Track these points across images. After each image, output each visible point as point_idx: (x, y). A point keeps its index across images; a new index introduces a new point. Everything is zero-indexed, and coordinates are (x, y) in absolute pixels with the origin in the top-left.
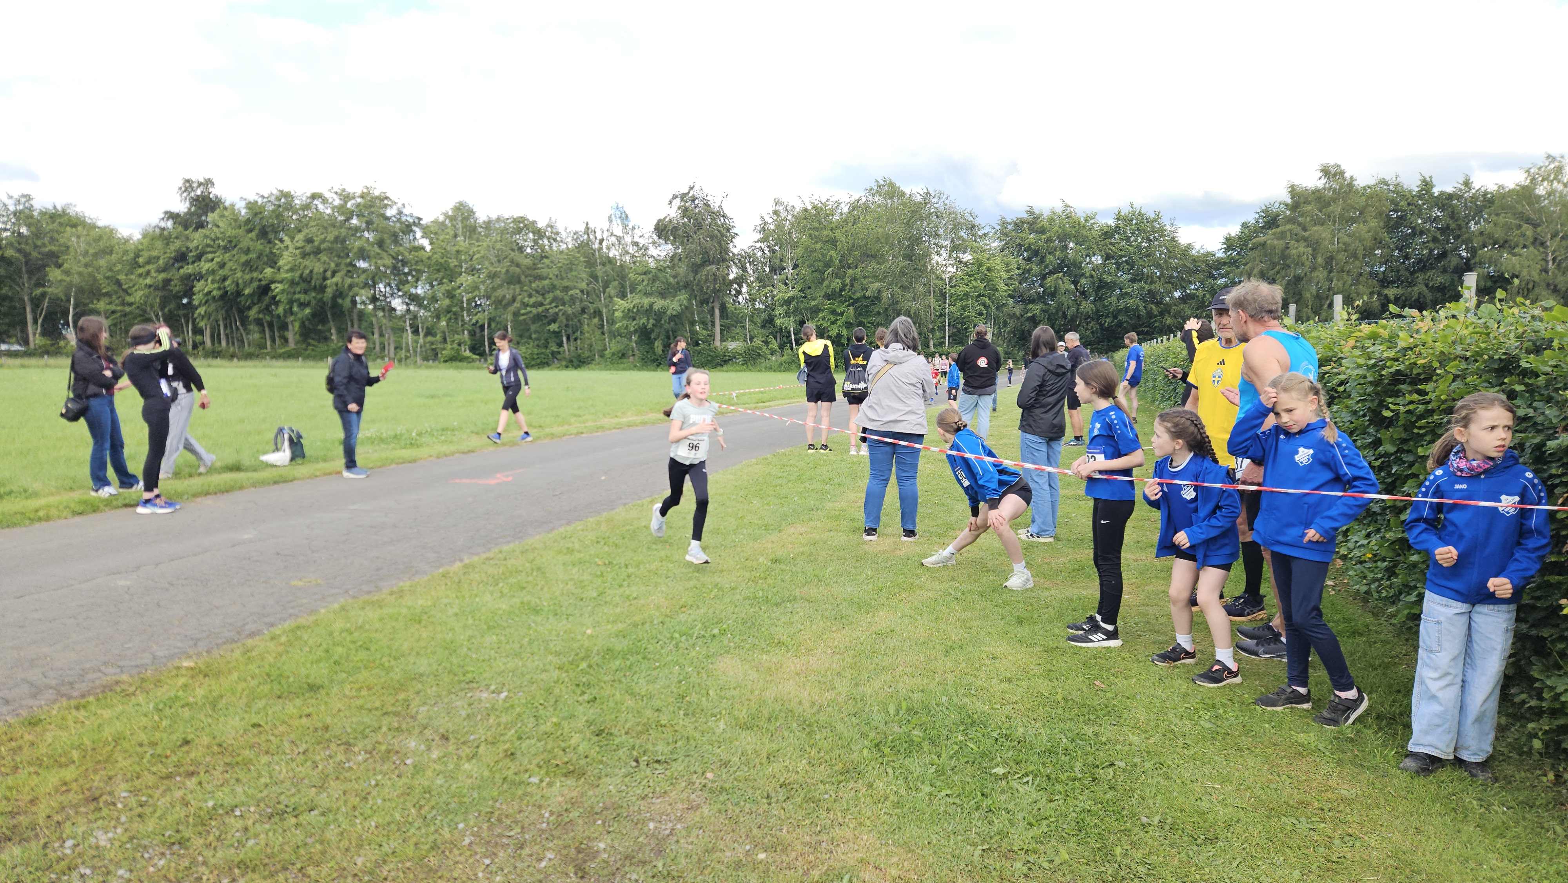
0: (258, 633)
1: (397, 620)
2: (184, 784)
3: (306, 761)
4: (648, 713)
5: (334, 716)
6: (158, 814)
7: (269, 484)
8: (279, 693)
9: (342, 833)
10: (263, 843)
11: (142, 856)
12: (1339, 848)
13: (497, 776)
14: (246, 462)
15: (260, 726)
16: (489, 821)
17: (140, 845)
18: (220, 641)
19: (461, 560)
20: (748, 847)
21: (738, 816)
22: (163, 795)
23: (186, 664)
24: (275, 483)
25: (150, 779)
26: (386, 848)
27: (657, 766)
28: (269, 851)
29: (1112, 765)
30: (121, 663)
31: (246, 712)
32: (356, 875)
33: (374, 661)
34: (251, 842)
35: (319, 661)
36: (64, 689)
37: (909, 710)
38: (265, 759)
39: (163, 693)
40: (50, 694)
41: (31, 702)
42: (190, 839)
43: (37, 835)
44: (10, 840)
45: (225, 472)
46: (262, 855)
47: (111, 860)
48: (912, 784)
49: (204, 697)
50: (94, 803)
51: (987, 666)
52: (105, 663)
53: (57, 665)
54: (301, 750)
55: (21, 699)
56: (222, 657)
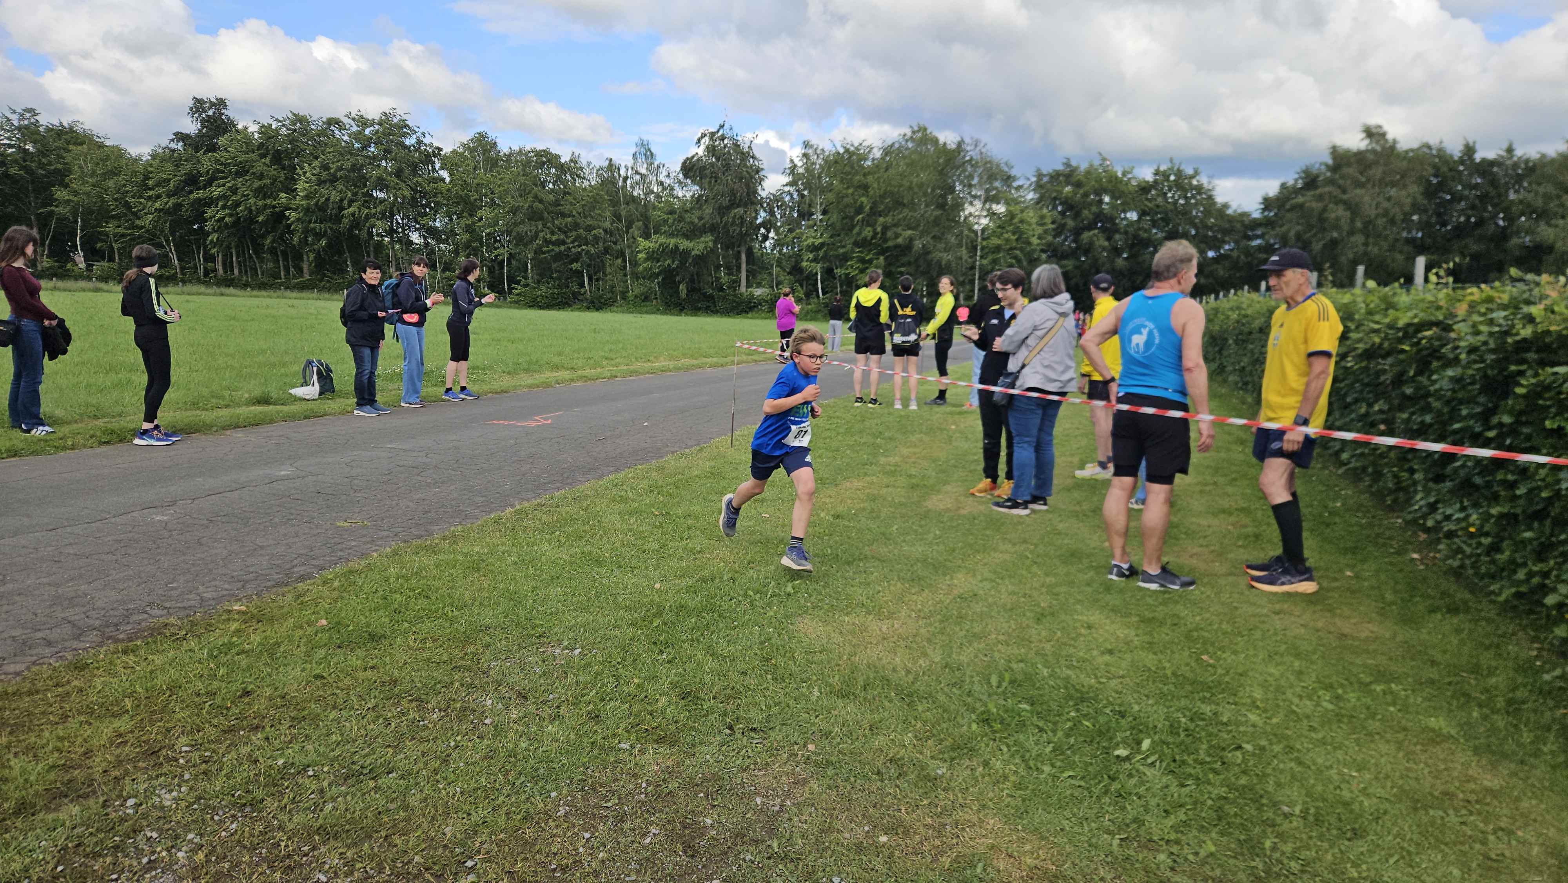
0: (310, 576)
1: (454, 567)
2: (248, 737)
3: (378, 717)
4: (734, 676)
5: (401, 669)
6: (224, 772)
7: (300, 419)
8: (338, 642)
9: (426, 799)
10: (342, 807)
11: (212, 818)
12: (1496, 846)
13: (585, 740)
14: (274, 395)
15: (323, 677)
16: (583, 790)
17: (208, 806)
18: (269, 584)
19: (513, 506)
20: (866, 828)
21: (849, 793)
22: (228, 750)
23: (236, 607)
24: (306, 418)
25: (211, 732)
26: (475, 817)
27: (753, 734)
28: (349, 816)
29: (1239, 747)
30: (167, 605)
31: (306, 662)
32: (445, 846)
33: (437, 611)
34: (329, 806)
35: (377, 609)
36: (109, 631)
37: (1012, 682)
38: (334, 714)
39: (217, 638)
40: (93, 636)
41: (75, 644)
42: (263, 800)
43: (94, 792)
44: (66, 796)
45: (254, 404)
46: (342, 821)
47: (178, 822)
48: (1031, 763)
49: (259, 644)
50: (154, 757)
51: (1084, 636)
52: (150, 604)
53: (99, 604)
54: (370, 706)
55: (64, 640)
56: (274, 601)
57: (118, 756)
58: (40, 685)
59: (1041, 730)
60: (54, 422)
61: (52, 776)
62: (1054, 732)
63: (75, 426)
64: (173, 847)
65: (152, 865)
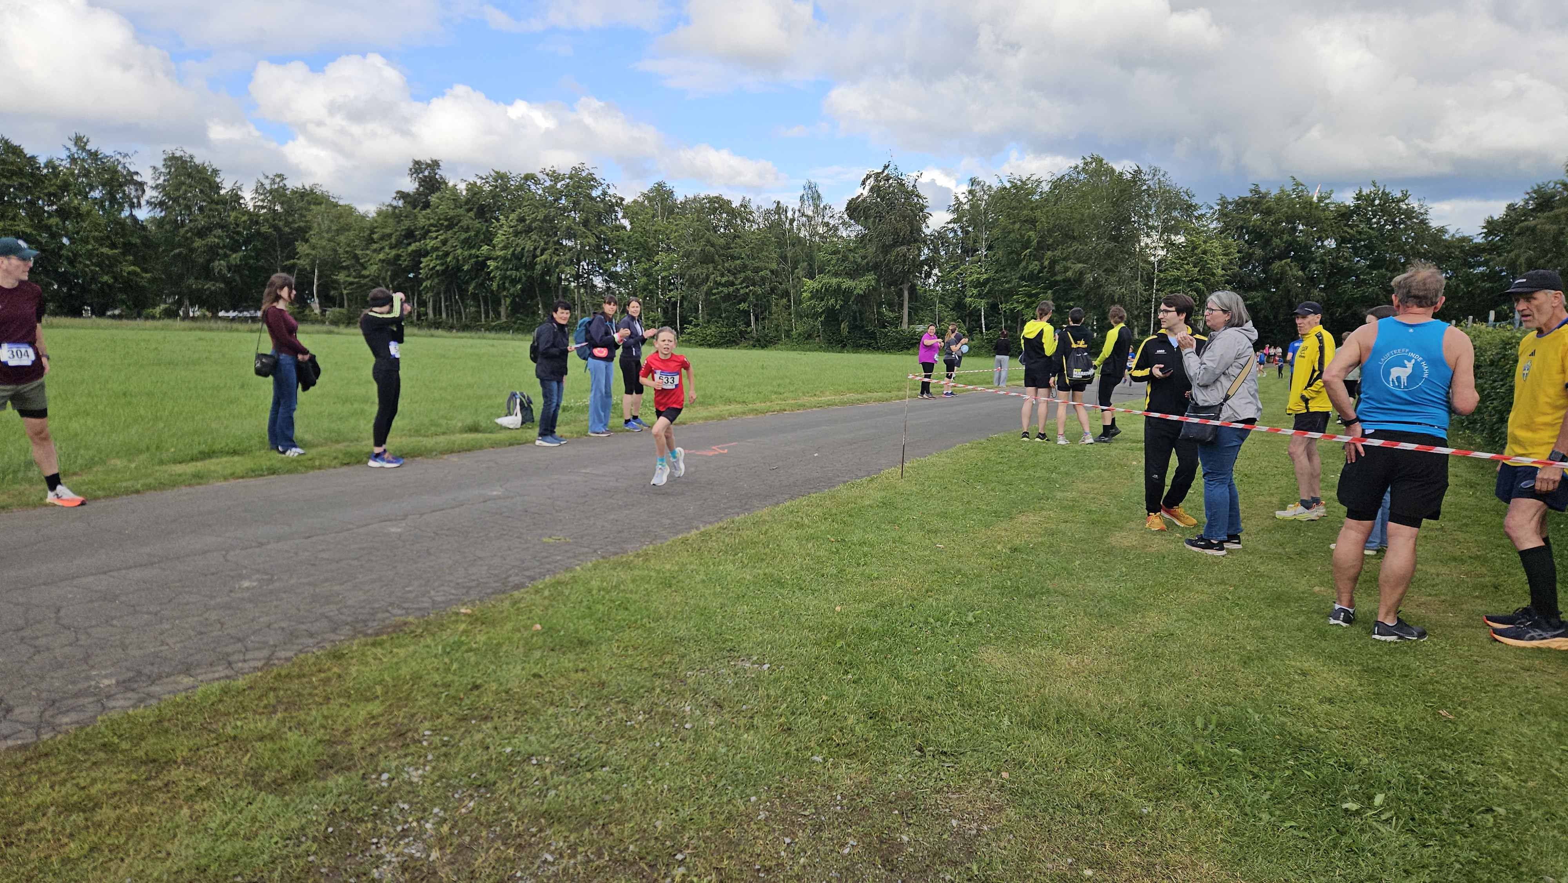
0: (522, 585)
1: (649, 582)
2: (479, 726)
3: (590, 715)
5: (608, 673)
6: (461, 756)
7: (505, 446)
8: (551, 645)
9: (636, 794)
10: (563, 795)
11: (453, 796)
13: (780, 750)
14: (483, 424)
15: (540, 677)
16: (780, 797)
17: (450, 785)
18: (489, 591)
19: (697, 528)
20: (1069, 861)
21: (1049, 824)
22: (463, 737)
23: (463, 610)
24: (510, 444)
25: (449, 720)
26: (682, 814)
27: (943, 758)
28: (569, 803)
29: (1489, 810)
30: (406, 605)
31: (525, 662)
32: (656, 838)
33: (636, 621)
34: (552, 793)
35: (583, 617)
36: (359, 626)
38: (551, 710)
39: (447, 637)
40: (347, 630)
41: (333, 636)
42: (495, 783)
43: (355, 766)
44: (331, 767)
45: (466, 432)
46: (564, 807)
47: (425, 797)
48: (1248, 809)
49: (485, 644)
50: (401, 738)
51: (1297, 682)
52: (391, 604)
53: (350, 603)
54: (582, 704)
55: (323, 632)
56: (494, 606)
57: (372, 736)
58: (306, 670)
59: (1256, 776)
60: (304, 445)
61: (320, 749)
62: (1271, 779)
63: (320, 449)
64: (422, 818)
65: (405, 833)
